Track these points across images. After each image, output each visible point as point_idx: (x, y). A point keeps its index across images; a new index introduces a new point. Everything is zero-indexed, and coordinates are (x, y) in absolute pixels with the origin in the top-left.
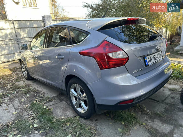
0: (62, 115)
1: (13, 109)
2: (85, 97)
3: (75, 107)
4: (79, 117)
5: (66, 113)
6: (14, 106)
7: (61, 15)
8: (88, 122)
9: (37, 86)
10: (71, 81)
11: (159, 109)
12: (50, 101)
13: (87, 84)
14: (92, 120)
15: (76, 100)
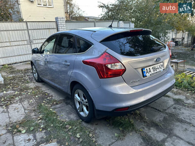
0: (66, 118)
1: (23, 109)
2: (87, 103)
3: (79, 111)
4: (81, 120)
5: (70, 116)
6: (23, 106)
7: (76, 14)
8: (89, 126)
9: (47, 89)
10: (75, 87)
11: (158, 118)
12: (57, 104)
13: (88, 91)
14: (92, 124)
15: (80, 104)
